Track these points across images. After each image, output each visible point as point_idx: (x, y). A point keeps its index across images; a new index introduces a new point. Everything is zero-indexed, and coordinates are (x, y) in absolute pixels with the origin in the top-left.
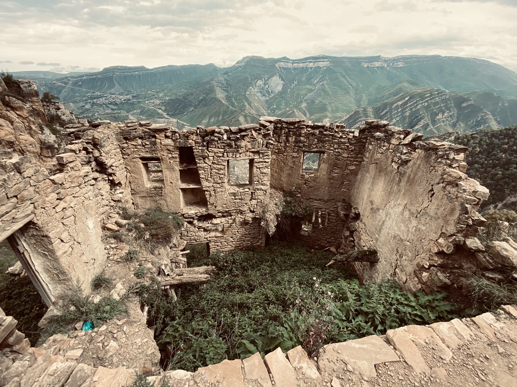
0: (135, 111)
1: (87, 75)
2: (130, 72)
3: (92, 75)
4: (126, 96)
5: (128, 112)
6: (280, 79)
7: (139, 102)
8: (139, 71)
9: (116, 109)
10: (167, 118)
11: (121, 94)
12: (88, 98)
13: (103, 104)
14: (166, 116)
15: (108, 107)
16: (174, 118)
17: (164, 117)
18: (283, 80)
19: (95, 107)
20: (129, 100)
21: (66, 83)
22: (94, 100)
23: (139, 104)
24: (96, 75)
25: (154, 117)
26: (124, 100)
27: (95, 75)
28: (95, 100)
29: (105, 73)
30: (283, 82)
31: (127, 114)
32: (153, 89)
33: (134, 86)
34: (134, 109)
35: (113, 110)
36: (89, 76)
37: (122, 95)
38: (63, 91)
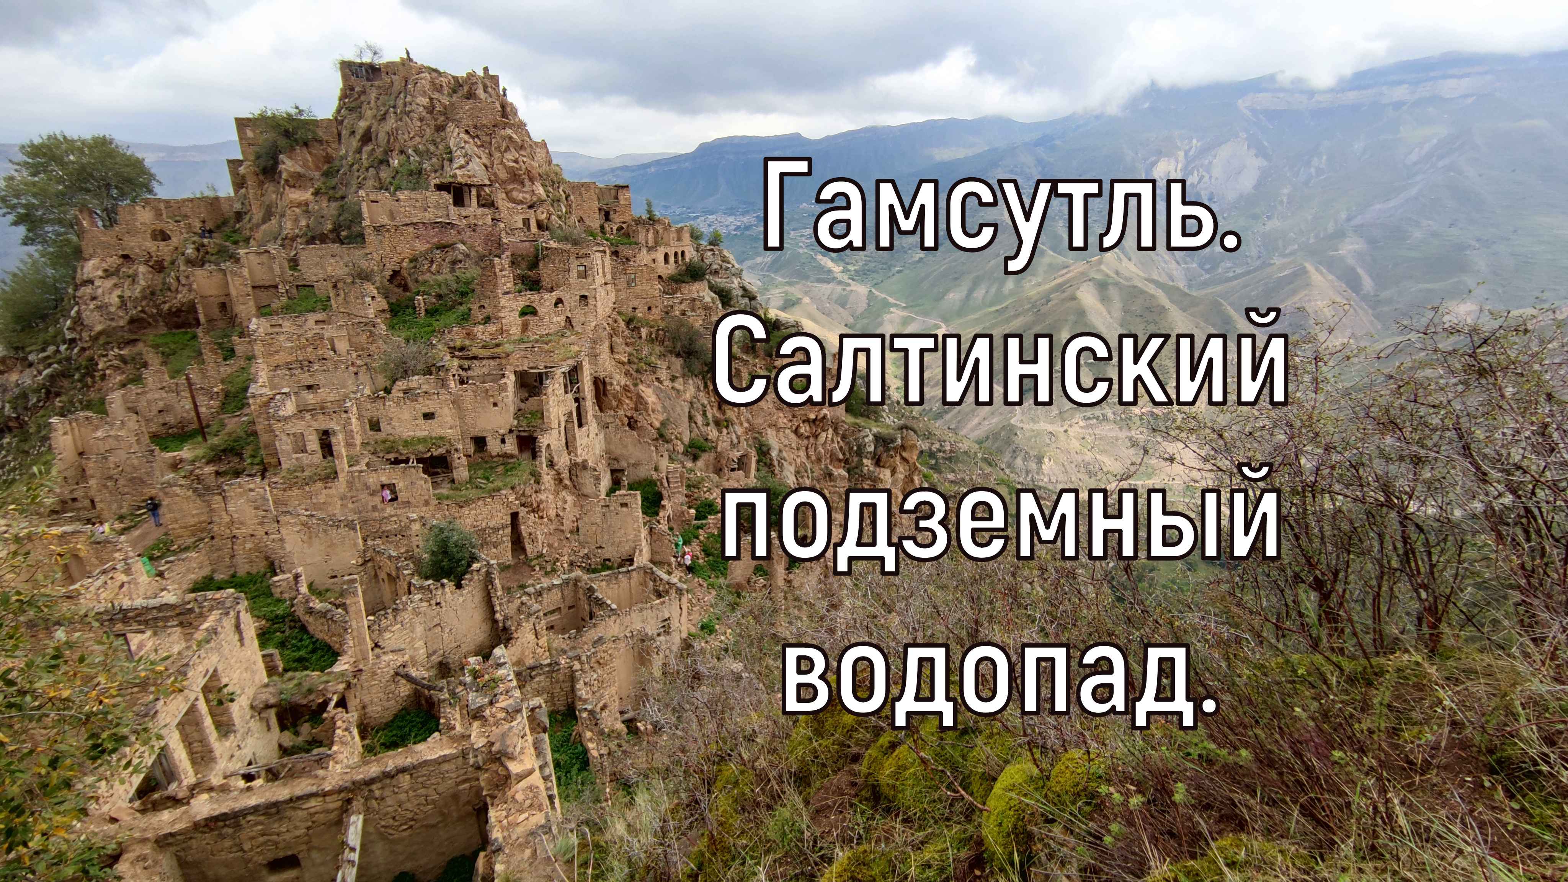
0: (759, 260)
4: (741, 218)
6: (1253, 151)
10: (840, 283)
11: (730, 212)
14: (840, 277)
16: (863, 283)
18: (1262, 152)
20: (747, 229)
25: (808, 278)
26: (736, 229)
30: (1261, 162)
34: (758, 254)
37: (732, 214)
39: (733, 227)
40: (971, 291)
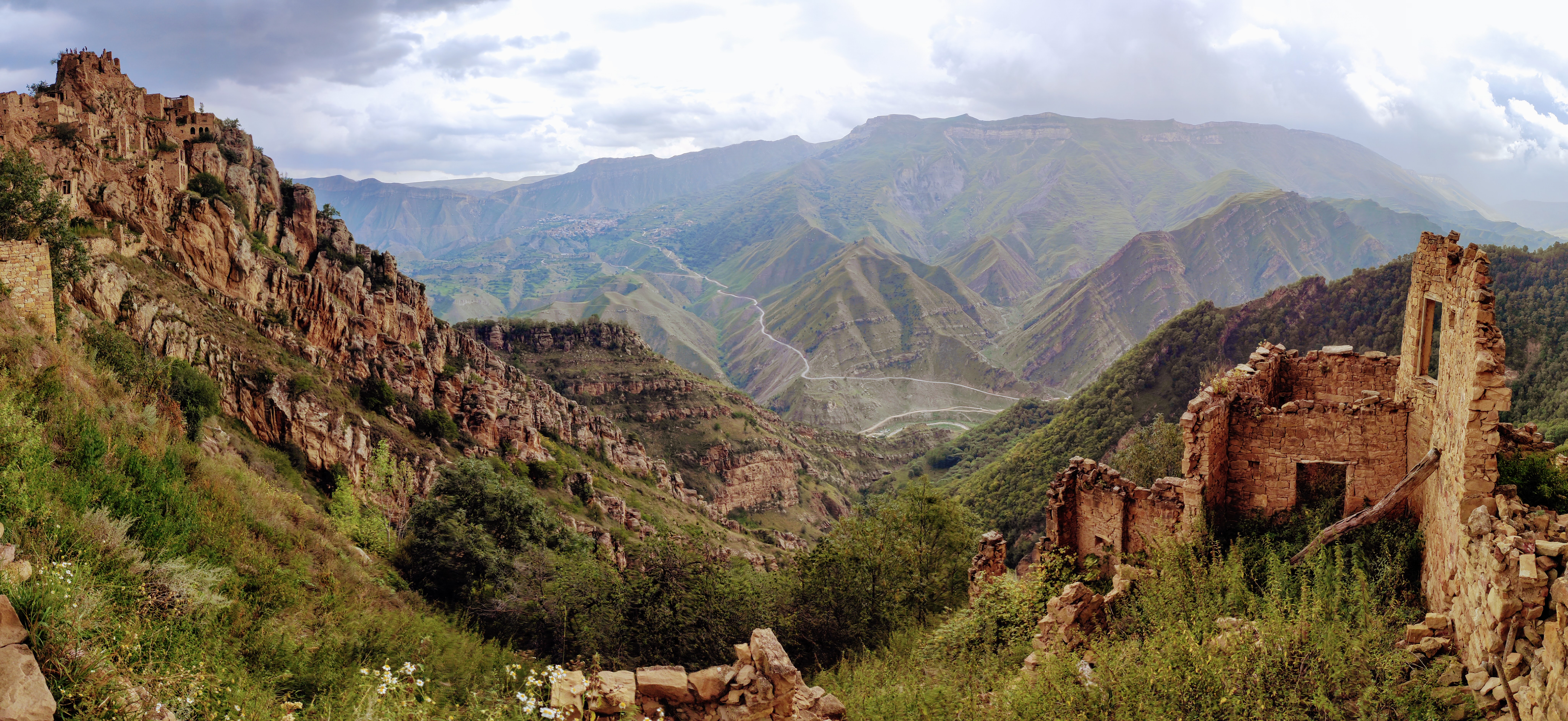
0: (617, 255)
1: (547, 181)
3: (557, 181)
5: (603, 257)
6: (957, 165)
7: (629, 234)
8: (642, 165)
9: (583, 251)
12: (540, 226)
13: (562, 239)
14: (680, 267)
15: (569, 245)
16: (698, 271)
17: (674, 269)
18: (963, 167)
19: (545, 244)
23: (628, 238)
25: (654, 268)
27: (562, 180)
30: (963, 173)
31: (600, 262)
34: (616, 251)
35: (577, 250)
36: (551, 182)
37: (599, 219)
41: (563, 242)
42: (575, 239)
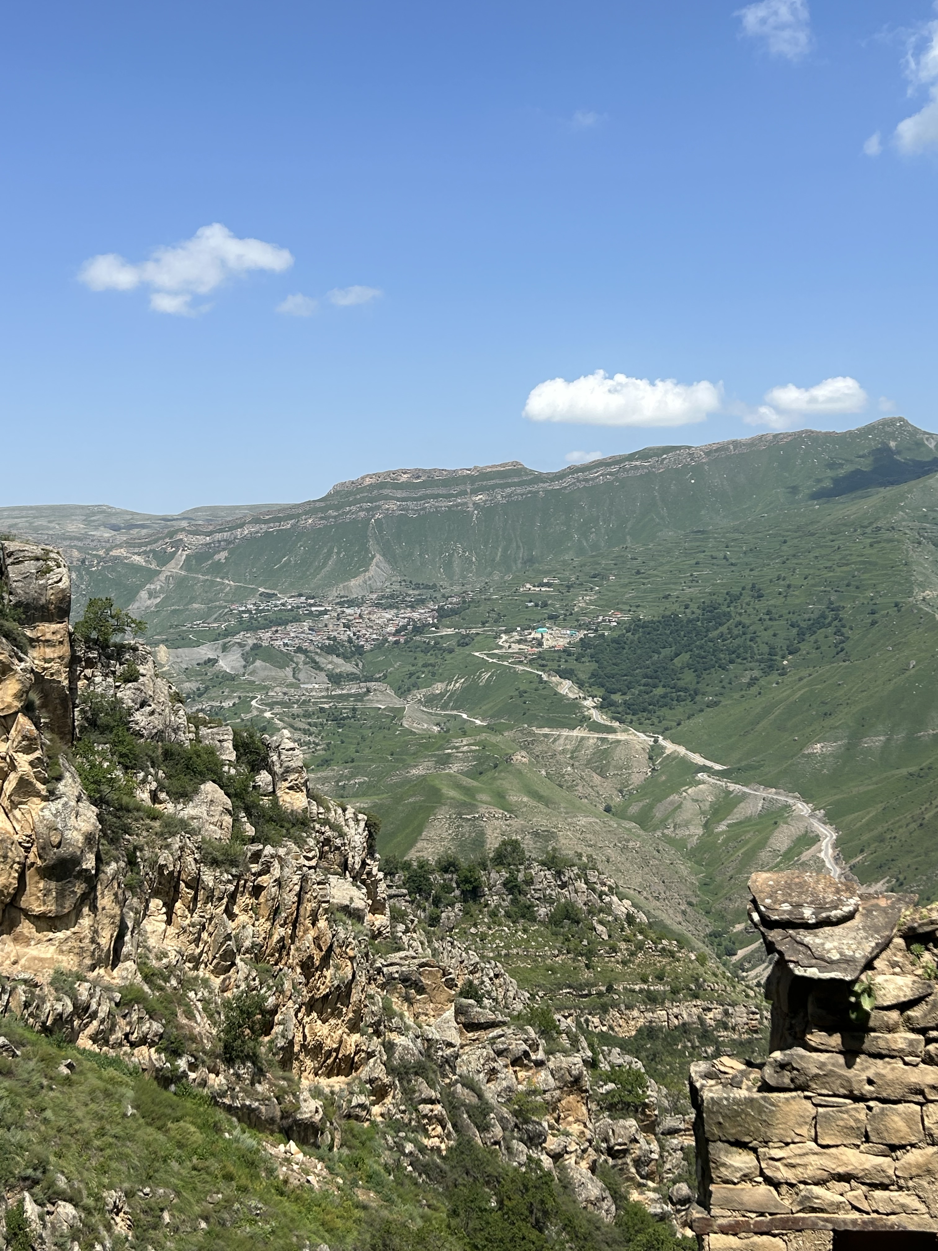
0: (438, 688)
1: (256, 521)
2: (448, 497)
3: (279, 520)
4: (408, 613)
5: (402, 692)
7: (464, 642)
8: (493, 487)
9: (352, 678)
10: (596, 727)
11: (388, 602)
12: (241, 621)
13: (299, 650)
14: (597, 716)
15: (317, 667)
16: (640, 727)
17: (584, 721)
19: (258, 663)
20: (419, 629)
21: (164, 558)
22: (261, 634)
23: (466, 650)
24: (298, 516)
25: (532, 720)
26: (397, 632)
27: (290, 517)
28: (266, 635)
29: (337, 508)
31: (398, 703)
32: (547, 573)
33: (456, 562)
34: (434, 677)
35: (336, 679)
36: (266, 522)
37: (391, 607)
38: (143, 594)
39: (391, 629)
40: (855, 737)
41: (302, 657)
42: (330, 650)
